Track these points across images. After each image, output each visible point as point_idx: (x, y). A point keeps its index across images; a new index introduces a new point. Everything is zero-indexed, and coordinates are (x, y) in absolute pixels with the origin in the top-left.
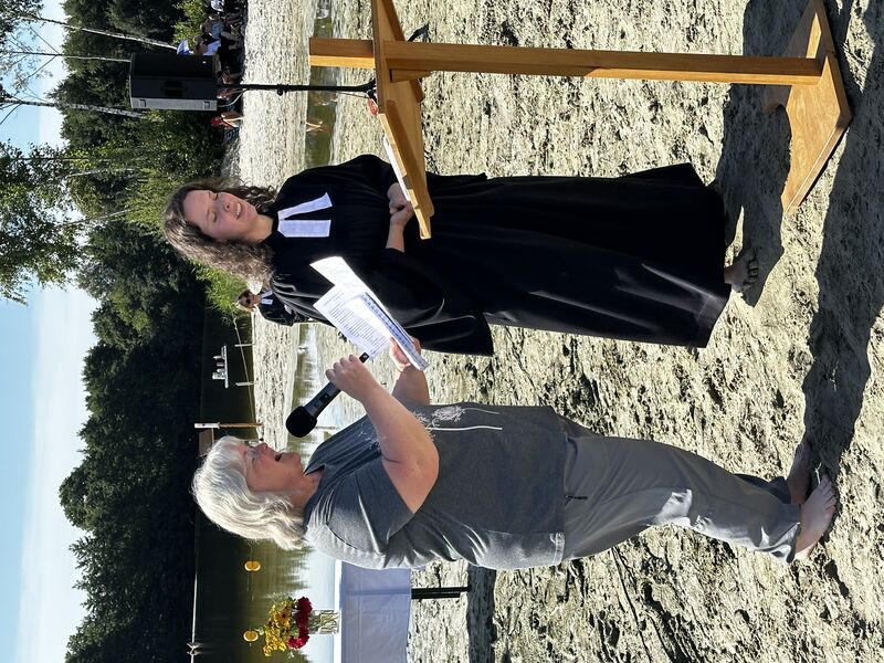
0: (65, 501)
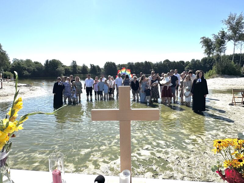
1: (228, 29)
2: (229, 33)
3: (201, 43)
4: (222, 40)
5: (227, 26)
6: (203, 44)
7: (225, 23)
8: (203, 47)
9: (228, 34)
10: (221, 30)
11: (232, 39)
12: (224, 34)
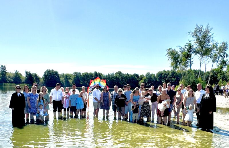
0: (118, 72)
1: (195, 42)
2: (196, 46)
3: (168, 55)
4: (189, 53)
5: (193, 38)
6: (169, 57)
7: (192, 35)
8: (169, 59)
9: (194, 47)
10: (188, 42)
11: (199, 53)
12: (191, 46)
